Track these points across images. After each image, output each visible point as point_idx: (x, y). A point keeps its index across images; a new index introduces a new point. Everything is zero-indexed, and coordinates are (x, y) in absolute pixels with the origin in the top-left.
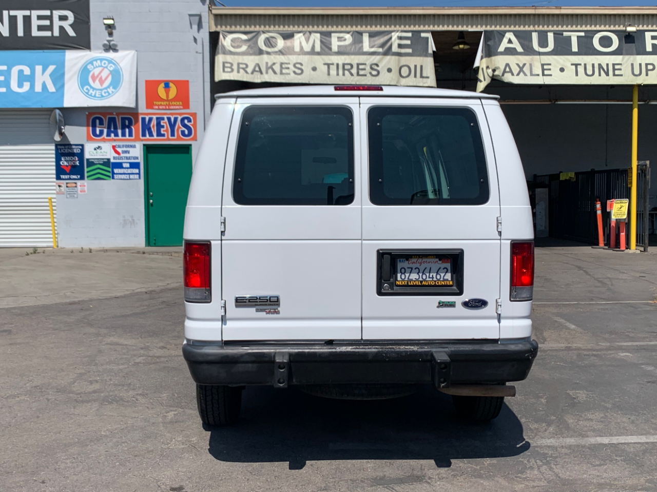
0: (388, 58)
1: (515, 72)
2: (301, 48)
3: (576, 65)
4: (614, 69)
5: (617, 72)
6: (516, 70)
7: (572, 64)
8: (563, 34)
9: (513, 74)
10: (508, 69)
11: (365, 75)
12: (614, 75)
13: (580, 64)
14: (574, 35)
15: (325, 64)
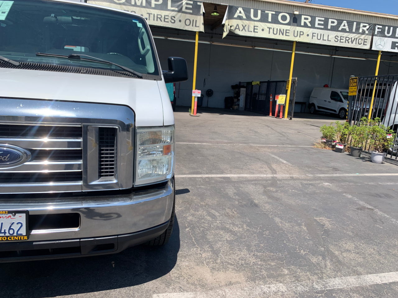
0: (180, 14)
1: (241, 29)
2: (135, 3)
3: (270, 28)
4: (286, 32)
5: (287, 34)
6: (241, 28)
7: (268, 28)
8: (265, 12)
9: (239, 30)
10: (237, 27)
11: (168, 22)
12: (286, 35)
13: (271, 28)
14: (270, 13)
15: (147, 13)
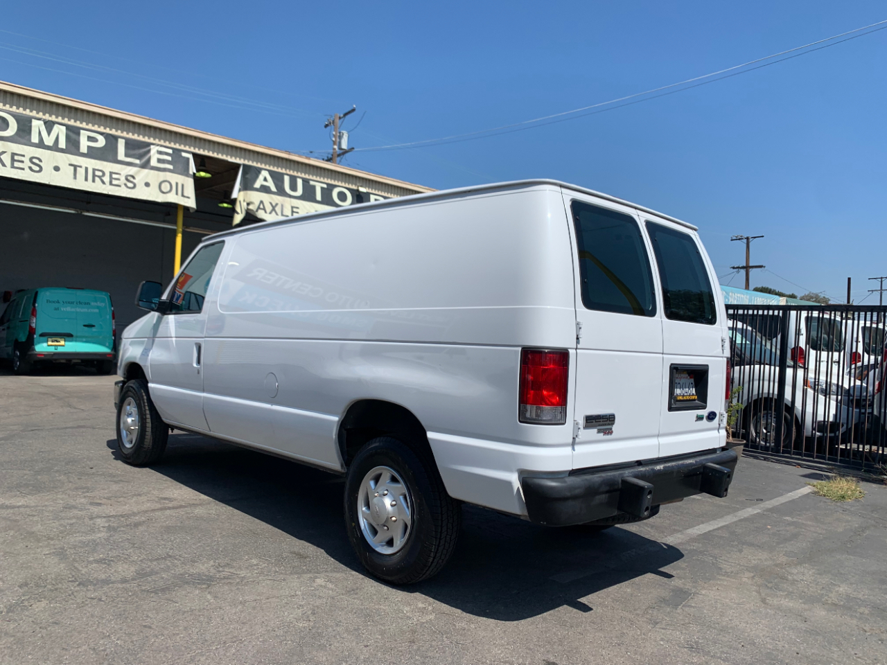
0: (146, 171)
1: (268, 211)
2: (41, 139)
6: (269, 208)
8: (309, 183)
9: (266, 212)
14: (319, 186)
15: (70, 165)
